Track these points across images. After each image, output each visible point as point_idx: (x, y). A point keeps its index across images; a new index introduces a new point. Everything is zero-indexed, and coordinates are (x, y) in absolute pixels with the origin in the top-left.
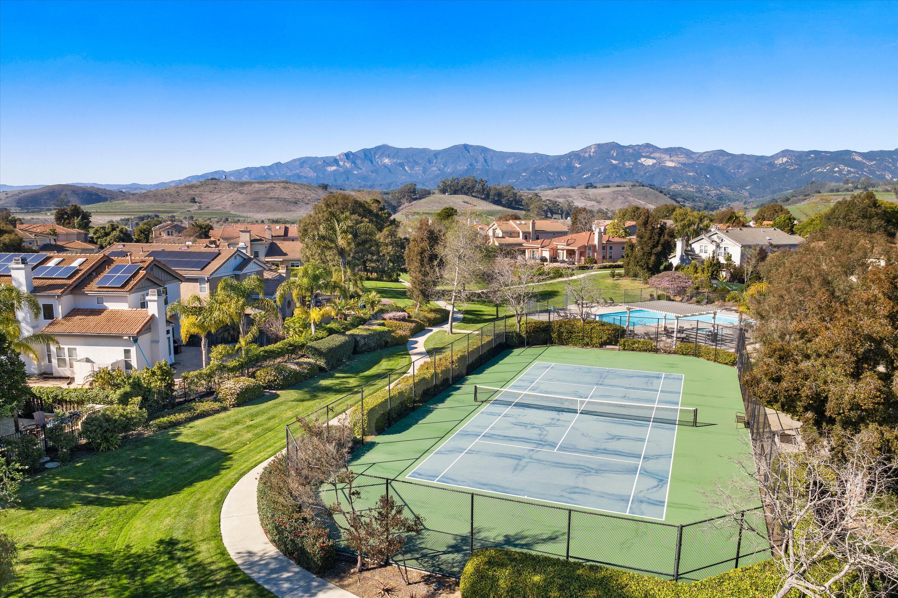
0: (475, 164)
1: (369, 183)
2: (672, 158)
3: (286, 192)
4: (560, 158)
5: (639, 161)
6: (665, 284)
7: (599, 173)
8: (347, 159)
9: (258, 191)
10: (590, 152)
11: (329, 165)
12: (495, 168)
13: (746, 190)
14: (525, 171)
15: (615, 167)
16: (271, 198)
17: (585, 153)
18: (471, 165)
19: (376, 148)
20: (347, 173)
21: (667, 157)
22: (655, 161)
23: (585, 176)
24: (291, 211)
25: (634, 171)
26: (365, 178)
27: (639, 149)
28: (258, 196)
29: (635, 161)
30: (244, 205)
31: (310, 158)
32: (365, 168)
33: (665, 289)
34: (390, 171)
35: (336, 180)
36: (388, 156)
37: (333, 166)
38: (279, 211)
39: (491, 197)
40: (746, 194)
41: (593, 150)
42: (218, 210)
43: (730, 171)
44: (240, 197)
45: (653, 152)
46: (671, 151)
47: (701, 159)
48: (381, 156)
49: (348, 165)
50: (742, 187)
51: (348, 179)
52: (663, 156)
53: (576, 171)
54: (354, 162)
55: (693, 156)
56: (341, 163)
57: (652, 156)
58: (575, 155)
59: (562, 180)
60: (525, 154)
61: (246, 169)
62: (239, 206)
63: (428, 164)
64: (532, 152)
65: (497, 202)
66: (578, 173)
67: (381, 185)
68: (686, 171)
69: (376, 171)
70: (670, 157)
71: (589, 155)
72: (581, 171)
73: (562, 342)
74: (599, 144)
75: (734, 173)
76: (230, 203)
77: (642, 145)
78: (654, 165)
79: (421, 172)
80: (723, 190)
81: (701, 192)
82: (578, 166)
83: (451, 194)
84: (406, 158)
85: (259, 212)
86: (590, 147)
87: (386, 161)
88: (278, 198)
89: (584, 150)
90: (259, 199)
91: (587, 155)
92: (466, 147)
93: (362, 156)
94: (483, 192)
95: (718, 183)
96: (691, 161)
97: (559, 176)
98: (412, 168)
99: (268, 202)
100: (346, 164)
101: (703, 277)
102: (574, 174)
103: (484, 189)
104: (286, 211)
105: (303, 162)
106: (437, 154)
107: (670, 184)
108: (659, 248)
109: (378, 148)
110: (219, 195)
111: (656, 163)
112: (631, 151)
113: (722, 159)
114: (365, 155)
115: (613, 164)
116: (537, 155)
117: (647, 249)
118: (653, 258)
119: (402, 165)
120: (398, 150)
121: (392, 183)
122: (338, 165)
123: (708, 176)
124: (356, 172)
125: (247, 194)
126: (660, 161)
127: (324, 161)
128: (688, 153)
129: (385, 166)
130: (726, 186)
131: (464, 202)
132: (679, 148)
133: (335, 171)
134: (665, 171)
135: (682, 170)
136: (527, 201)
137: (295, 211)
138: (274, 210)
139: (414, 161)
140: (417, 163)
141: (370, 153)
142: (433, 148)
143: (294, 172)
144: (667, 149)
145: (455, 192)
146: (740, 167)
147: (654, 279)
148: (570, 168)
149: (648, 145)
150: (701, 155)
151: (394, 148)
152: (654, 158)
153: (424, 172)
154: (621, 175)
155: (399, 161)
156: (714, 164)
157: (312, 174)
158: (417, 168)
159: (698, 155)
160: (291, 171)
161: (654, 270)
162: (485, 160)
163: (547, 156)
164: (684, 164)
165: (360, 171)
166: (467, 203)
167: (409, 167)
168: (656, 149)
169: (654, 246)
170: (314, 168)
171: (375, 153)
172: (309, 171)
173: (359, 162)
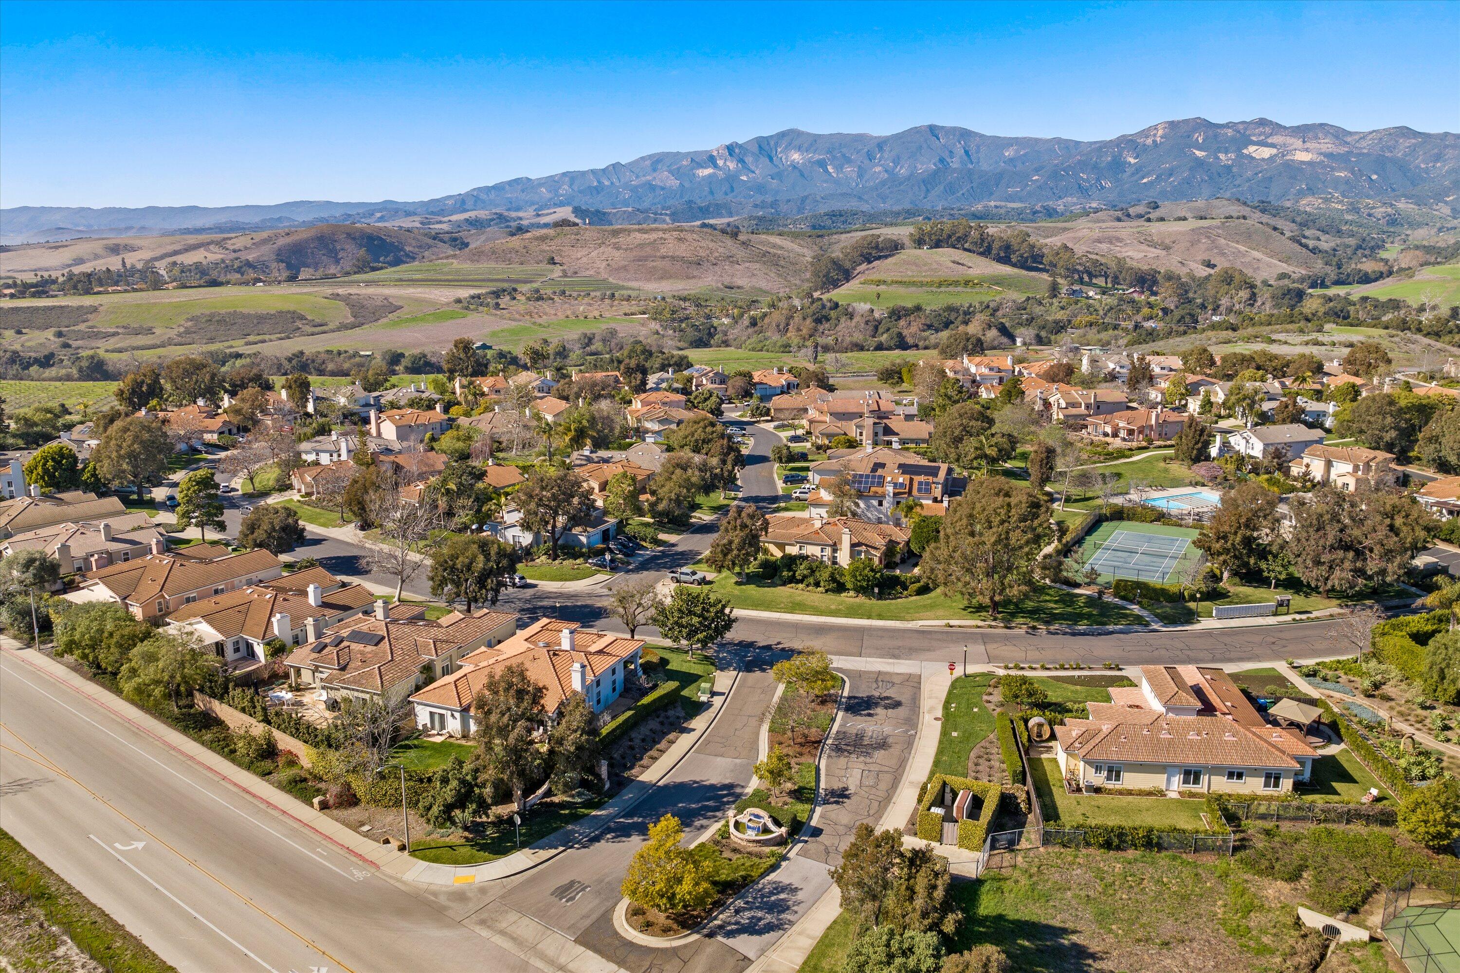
0: (949, 160)
1: (769, 199)
2: (1308, 145)
3: (683, 247)
4: (1101, 147)
5: (1245, 151)
6: (1203, 472)
7: (1171, 175)
8: (730, 154)
9: (641, 246)
10: (1155, 135)
11: (701, 166)
12: (985, 166)
13: (1446, 203)
14: (1037, 171)
15: (1200, 162)
16: (663, 257)
17: (1147, 137)
18: (942, 160)
19: (778, 134)
20: (731, 179)
21: (1298, 143)
22: (1274, 151)
23: (1145, 181)
24: (694, 277)
25: (1235, 170)
26: (760, 188)
27: (1246, 129)
28: (643, 254)
29: (1239, 150)
30: (625, 268)
31: (668, 154)
32: (760, 171)
33: (1203, 476)
34: (802, 175)
35: (712, 193)
36: (799, 149)
37: (706, 168)
38: (677, 277)
39: (994, 252)
40: (1446, 210)
41: (1160, 133)
42: (591, 276)
43: (1418, 167)
44: (617, 254)
45: (1271, 134)
46: (1304, 132)
47: (1364, 144)
48: (787, 149)
49: (732, 165)
50: (1439, 197)
51: (733, 191)
52: (1289, 140)
53: (1129, 171)
54: (741, 161)
55: (1349, 139)
56: (720, 163)
57: (1270, 141)
58: (1128, 142)
59: (1103, 188)
60: (1037, 140)
61: (564, 174)
62: (618, 269)
63: (867, 162)
64: (1050, 136)
65: (1005, 260)
66: (1133, 174)
67: (789, 201)
68: (1333, 169)
69: (778, 176)
70: (1304, 142)
71: (1154, 141)
72: (1138, 170)
73: (1129, 519)
74: (1173, 122)
75: (1427, 171)
76: (605, 263)
77: (1251, 123)
78: (1272, 158)
79: (854, 175)
80: (1402, 205)
81: (1356, 210)
82: (1132, 161)
83: (931, 248)
84: (830, 151)
85: (648, 280)
86: (1155, 127)
87: (796, 156)
88: (673, 257)
89: (1145, 133)
90: (645, 259)
91: (1149, 141)
92: (933, 130)
93: (755, 149)
94: (981, 244)
95: (1393, 190)
96: (1343, 150)
97: (1098, 180)
98: (839, 168)
99: (659, 264)
100: (728, 163)
101: (1231, 467)
102: (1125, 176)
103: (983, 240)
104: (688, 278)
105: (657, 161)
106: (881, 143)
107: (1301, 194)
108: (1200, 445)
109: (783, 135)
110: (584, 252)
111: (1276, 155)
112: (1230, 132)
113: (1405, 143)
114: (760, 146)
115: (1197, 159)
116: (1058, 141)
117: (1191, 445)
118: (1195, 452)
119: (822, 164)
120: (816, 139)
121: (806, 197)
122: (715, 166)
123: (1374, 177)
124: (744, 178)
125: (626, 250)
126: (1284, 151)
127: (692, 160)
128: (1339, 134)
129: (794, 167)
130: (1407, 197)
131: (954, 262)
132: (1322, 125)
133: (710, 176)
134: (1293, 170)
135: (1325, 167)
136: (1051, 258)
137: (700, 278)
138: (671, 277)
139: (844, 155)
140: (849, 161)
141: (768, 144)
142: (875, 133)
143: (643, 179)
144: (1298, 127)
145: (937, 245)
146: (1438, 158)
147: (1195, 467)
148: (1118, 165)
149: (1263, 122)
150: (1364, 136)
151: (808, 134)
152: (1273, 146)
153: (860, 176)
154: (1210, 178)
155: (817, 157)
156: (1388, 154)
157: (673, 183)
158: (848, 169)
159: (1357, 137)
160: (637, 177)
161: (1196, 460)
162: (967, 152)
163: (1077, 143)
164: (1329, 155)
165: (751, 175)
166: (959, 264)
167: (835, 167)
168: (1278, 128)
169: (1196, 443)
170: (677, 173)
171: (777, 145)
172: (668, 178)
173: (749, 160)
